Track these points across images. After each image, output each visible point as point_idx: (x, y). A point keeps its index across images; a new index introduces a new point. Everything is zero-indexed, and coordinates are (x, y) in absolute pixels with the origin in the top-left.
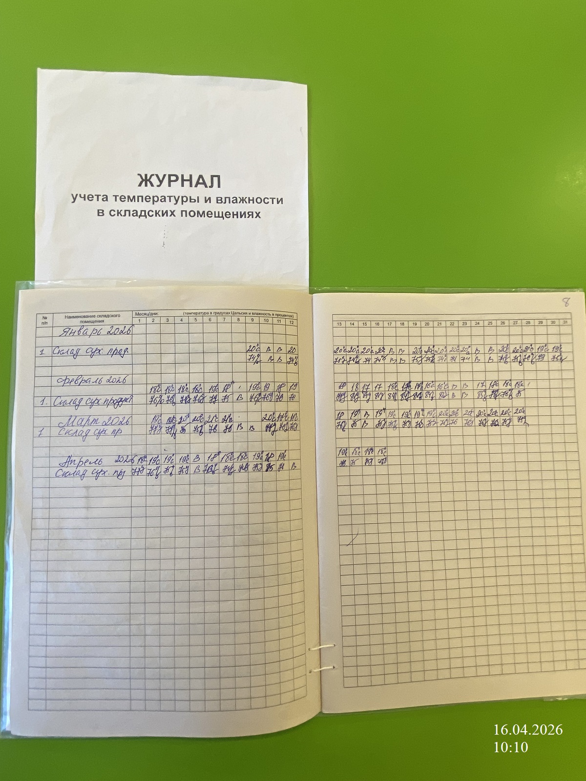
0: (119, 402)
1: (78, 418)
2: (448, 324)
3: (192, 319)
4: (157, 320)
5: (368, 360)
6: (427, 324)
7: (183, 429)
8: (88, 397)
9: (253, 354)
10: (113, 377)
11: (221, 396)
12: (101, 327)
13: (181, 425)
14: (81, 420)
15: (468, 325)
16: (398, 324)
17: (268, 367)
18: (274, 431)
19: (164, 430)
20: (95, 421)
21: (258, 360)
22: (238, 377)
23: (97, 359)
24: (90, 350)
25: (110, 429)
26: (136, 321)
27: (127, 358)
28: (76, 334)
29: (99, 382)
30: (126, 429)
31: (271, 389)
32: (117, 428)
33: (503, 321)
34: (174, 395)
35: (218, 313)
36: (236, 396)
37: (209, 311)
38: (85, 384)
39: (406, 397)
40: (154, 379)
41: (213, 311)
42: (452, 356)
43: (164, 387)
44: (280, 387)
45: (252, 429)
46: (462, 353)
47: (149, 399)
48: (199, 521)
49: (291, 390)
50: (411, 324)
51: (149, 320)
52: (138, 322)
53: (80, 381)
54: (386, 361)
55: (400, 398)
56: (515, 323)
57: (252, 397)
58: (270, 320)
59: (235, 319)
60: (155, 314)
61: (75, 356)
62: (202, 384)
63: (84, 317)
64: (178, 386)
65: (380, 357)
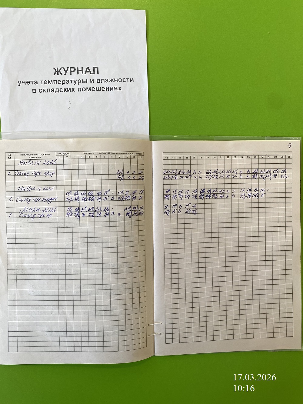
0: (50, 200)
1: (29, 208)
2: (226, 157)
3: (87, 157)
4: (69, 157)
5: (181, 177)
6: (214, 157)
7: (84, 215)
8: (34, 197)
9: (120, 175)
10: (47, 187)
11: (103, 198)
12: (40, 160)
13: (82, 212)
14: (31, 209)
15: (237, 158)
16: (199, 158)
17: (128, 182)
18: (131, 216)
19: (73, 215)
20: (38, 210)
21: (123, 178)
22: (111, 188)
23: (38, 177)
24: (35, 172)
25: (46, 214)
26: (58, 157)
27: (54, 177)
28: (27, 164)
29: (39, 190)
30: (54, 214)
31: (129, 194)
32: (49, 213)
33: (255, 156)
34: (79, 197)
35: (101, 153)
36: (111, 197)
37: (96, 152)
38: (32, 190)
39: (202, 197)
40: (68, 188)
41: (98, 152)
42: (227, 175)
43: (73, 193)
44: (134, 192)
45: (119, 215)
46: (233, 173)
47: (66, 199)
48: (93, 261)
49: (140, 194)
50: (206, 158)
51: (65, 157)
52: (59, 158)
53: (30, 189)
54: (191, 178)
55: (199, 197)
56: (262, 157)
57: (119, 198)
58: (129, 156)
59: (110, 156)
60: (68, 154)
61: (27, 176)
62: (93, 191)
63: (31, 155)
64: (81, 192)
65: (188, 176)
